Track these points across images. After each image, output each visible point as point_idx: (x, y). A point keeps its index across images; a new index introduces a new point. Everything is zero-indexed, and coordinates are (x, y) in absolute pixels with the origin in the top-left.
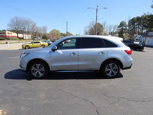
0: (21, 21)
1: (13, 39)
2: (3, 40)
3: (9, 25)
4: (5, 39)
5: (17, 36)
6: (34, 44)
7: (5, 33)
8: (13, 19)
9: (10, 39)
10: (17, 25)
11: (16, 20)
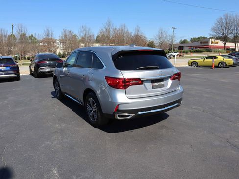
0: (234, 20)
1: (216, 51)
2: (201, 52)
3: (214, 30)
4: (204, 50)
5: (224, 45)
6: (206, 60)
7: (207, 42)
8: (222, 19)
9: (211, 52)
10: (226, 28)
11: (226, 19)
